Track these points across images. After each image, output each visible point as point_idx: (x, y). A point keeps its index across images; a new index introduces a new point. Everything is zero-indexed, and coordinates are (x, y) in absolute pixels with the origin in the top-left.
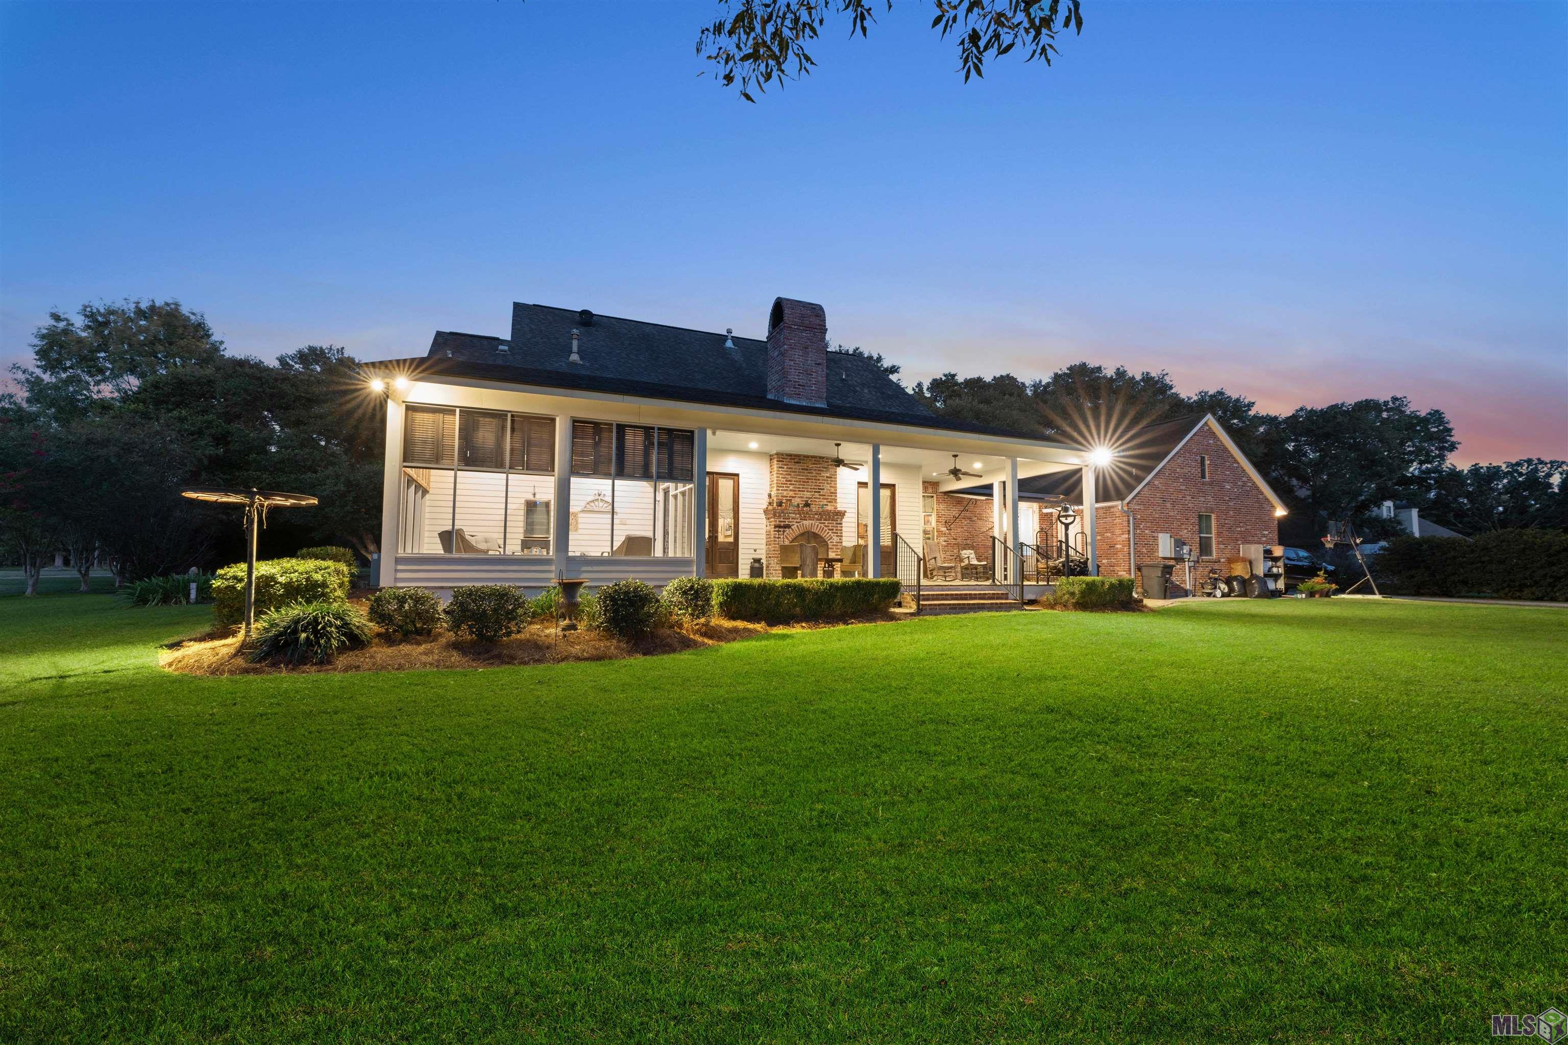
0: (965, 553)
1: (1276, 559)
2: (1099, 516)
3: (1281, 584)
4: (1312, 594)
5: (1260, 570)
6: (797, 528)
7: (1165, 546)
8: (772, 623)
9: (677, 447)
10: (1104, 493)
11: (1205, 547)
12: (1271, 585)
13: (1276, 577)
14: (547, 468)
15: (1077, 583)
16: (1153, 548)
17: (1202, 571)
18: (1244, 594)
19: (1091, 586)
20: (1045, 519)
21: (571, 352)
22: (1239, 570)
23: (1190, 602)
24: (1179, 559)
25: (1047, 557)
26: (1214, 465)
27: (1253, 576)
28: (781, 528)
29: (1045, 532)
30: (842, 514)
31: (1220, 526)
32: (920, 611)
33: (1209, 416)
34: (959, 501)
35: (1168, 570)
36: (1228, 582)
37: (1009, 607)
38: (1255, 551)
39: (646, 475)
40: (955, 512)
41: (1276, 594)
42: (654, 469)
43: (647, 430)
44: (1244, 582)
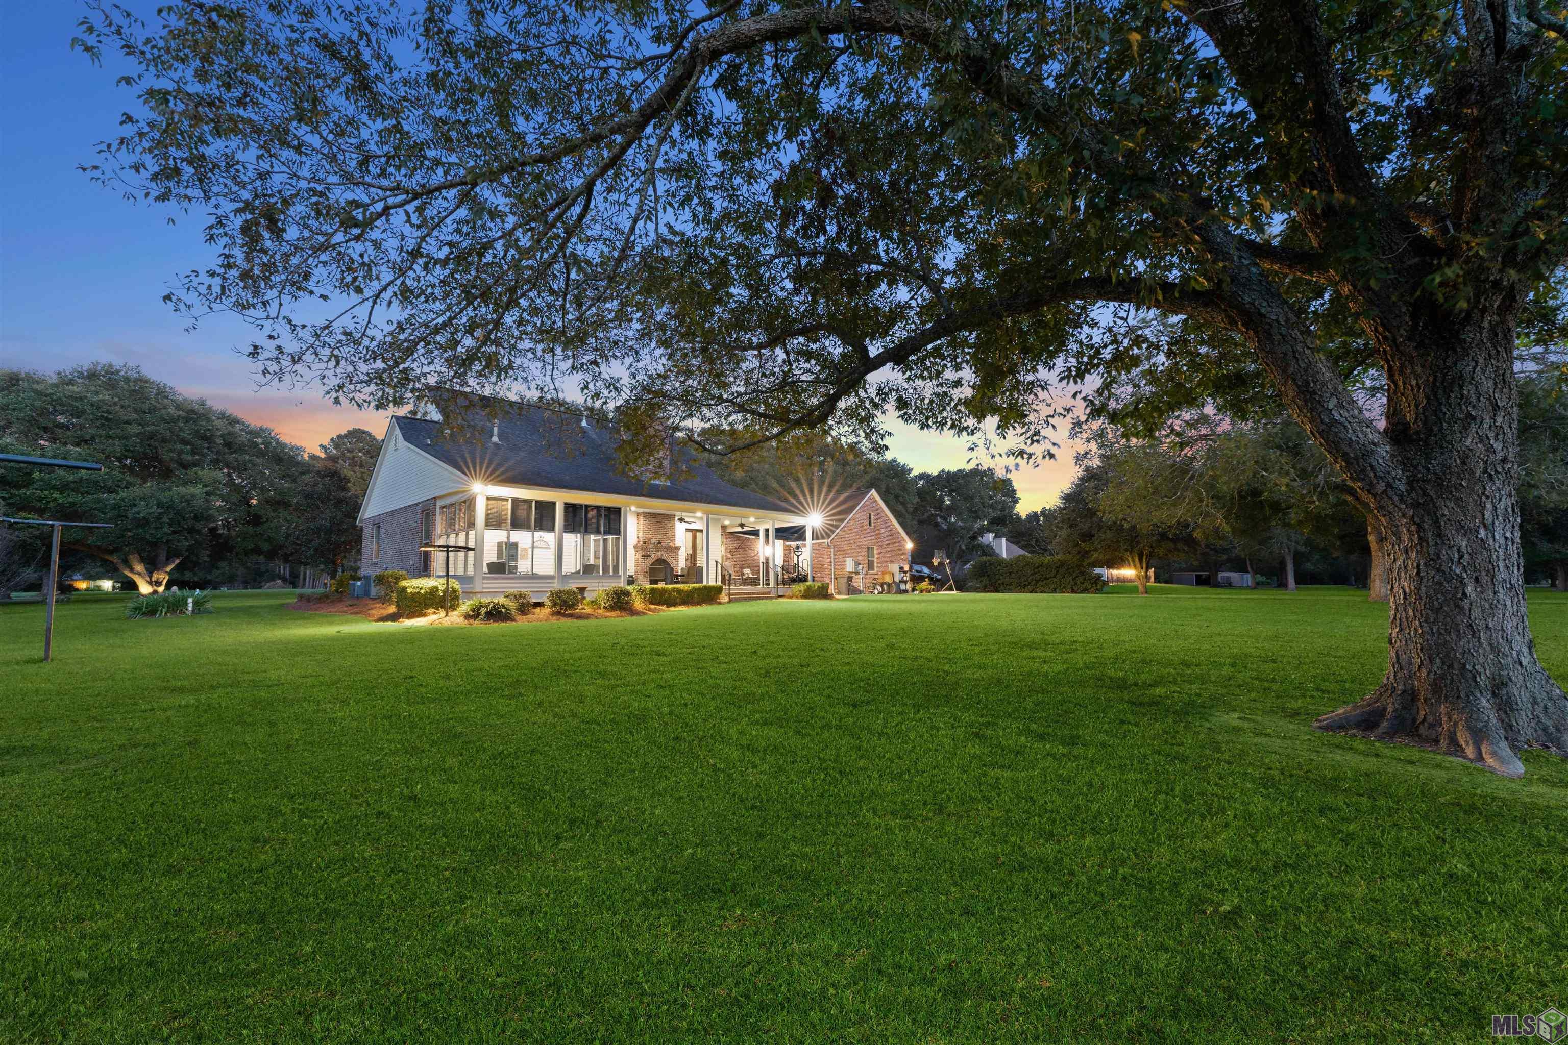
0: (746, 571)
1: (905, 572)
2: (815, 548)
3: (909, 586)
4: (922, 591)
5: (897, 579)
6: (654, 557)
7: (850, 566)
8: (669, 605)
9: (612, 517)
10: (815, 536)
11: (870, 565)
12: (903, 587)
13: (906, 582)
14: (552, 529)
15: (802, 587)
16: (844, 567)
17: (869, 579)
18: (889, 592)
19: (809, 588)
20: (787, 548)
21: (491, 436)
22: (888, 579)
23: (862, 596)
24: (857, 573)
25: (789, 573)
26: (876, 519)
27: (894, 582)
28: (646, 556)
29: (787, 558)
30: (678, 548)
31: (879, 553)
32: (730, 601)
33: (873, 492)
34: (738, 538)
35: (850, 579)
36: (882, 586)
37: (771, 598)
38: (895, 568)
39: (598, 532)
40: (735, 545)
41: (905, 591)
42: (602, 529)
43: (598, 508)
44: (889, 585)
